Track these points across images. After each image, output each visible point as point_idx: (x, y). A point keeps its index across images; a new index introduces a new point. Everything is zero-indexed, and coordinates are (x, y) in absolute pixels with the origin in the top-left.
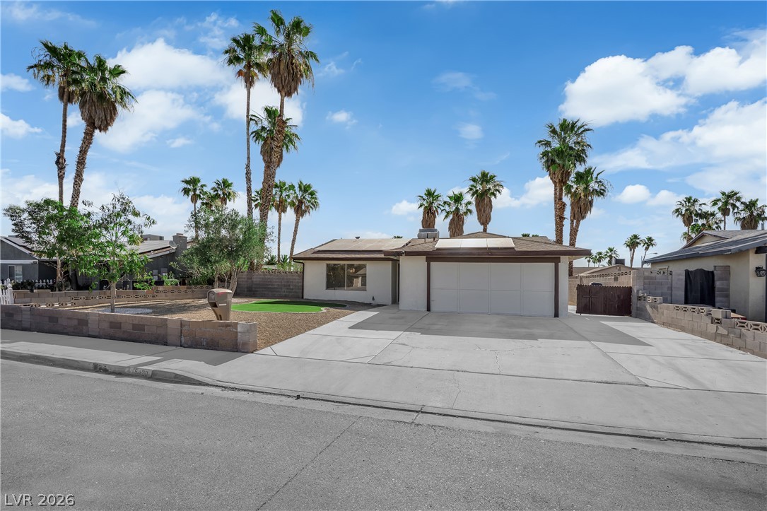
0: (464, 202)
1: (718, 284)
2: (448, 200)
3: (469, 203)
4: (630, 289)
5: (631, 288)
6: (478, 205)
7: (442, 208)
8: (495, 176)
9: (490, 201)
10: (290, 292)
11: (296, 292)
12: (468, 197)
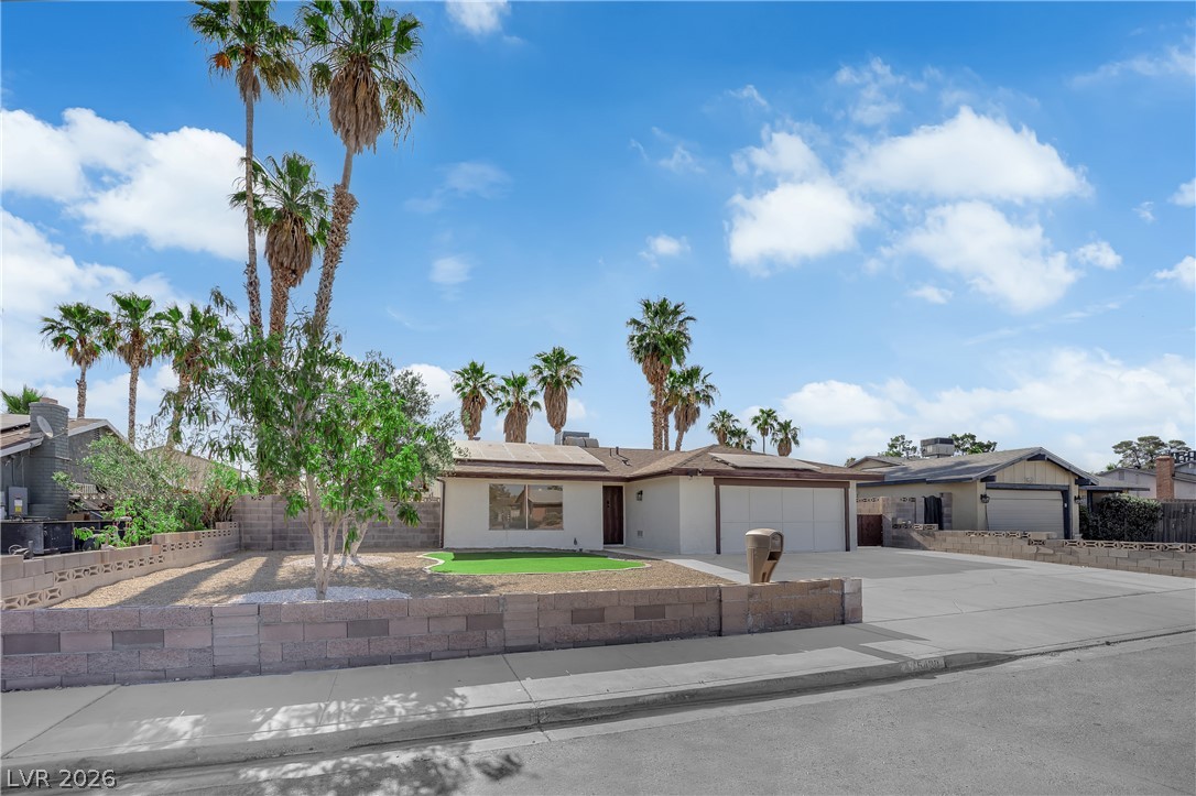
0: (527, 389)
1: (945, 510)
2: (504, 383)
3: (533, 393)
4: (880, 518)
5: (880, 516)
6: (549, 398)
7: (495, 396)
8: (575, 358)
9: (566, 394)
10: (387, 538)
11: (400, 537)
12: (532, 384)
